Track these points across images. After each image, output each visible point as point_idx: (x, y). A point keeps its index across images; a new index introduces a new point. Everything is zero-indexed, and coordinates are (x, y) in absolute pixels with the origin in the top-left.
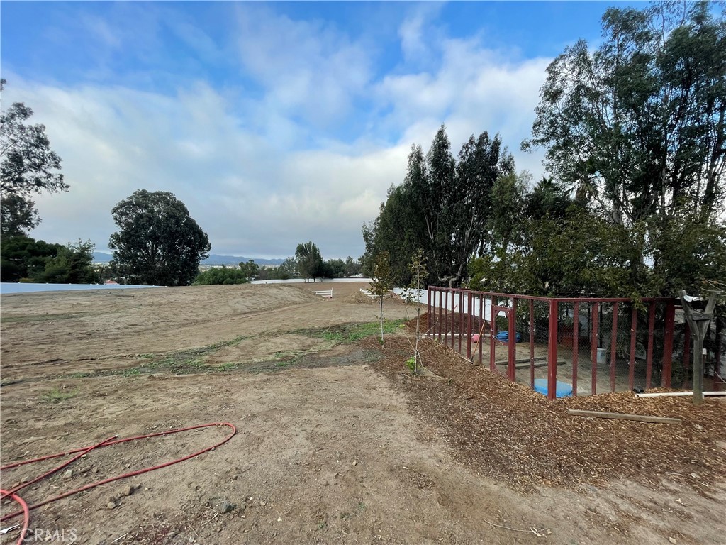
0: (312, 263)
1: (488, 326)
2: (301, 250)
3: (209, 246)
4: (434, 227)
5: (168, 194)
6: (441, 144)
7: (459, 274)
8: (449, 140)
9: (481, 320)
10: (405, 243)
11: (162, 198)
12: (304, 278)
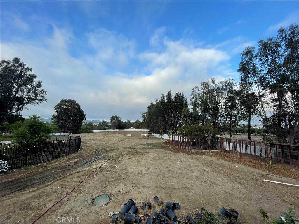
0: (117, 123)
1: (182, 143)
2: (113, 118)
3: (85, 118)
4: (167, 116)
5: (73, 100)
6: (169, 95)
7: (174, 130)
8: (172, 94)
9: (181, 142)
10: (159, 121)
11: (71, 102)
12: (113, 129)
